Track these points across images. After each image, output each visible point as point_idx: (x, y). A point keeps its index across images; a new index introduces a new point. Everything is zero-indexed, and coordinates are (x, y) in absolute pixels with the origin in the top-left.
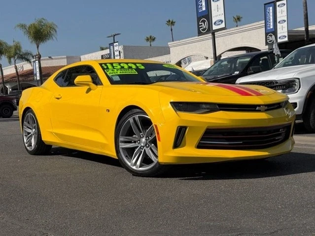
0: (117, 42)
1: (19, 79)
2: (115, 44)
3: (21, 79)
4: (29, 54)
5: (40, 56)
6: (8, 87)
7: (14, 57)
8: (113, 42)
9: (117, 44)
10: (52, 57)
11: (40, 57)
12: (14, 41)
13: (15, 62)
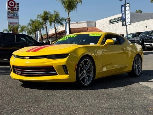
0: (129, 3)
1: (56, 36)
2: (126, 5)
3: (58, 36)
4: (63, 19)
5: (70, 19)
6: (50, 41)
7: (54, 21)
8: (125, 4)
9: (128, 5)
10: (78, 22)
11: (70, 21)
12: (55, 12)
13: (55, 25)
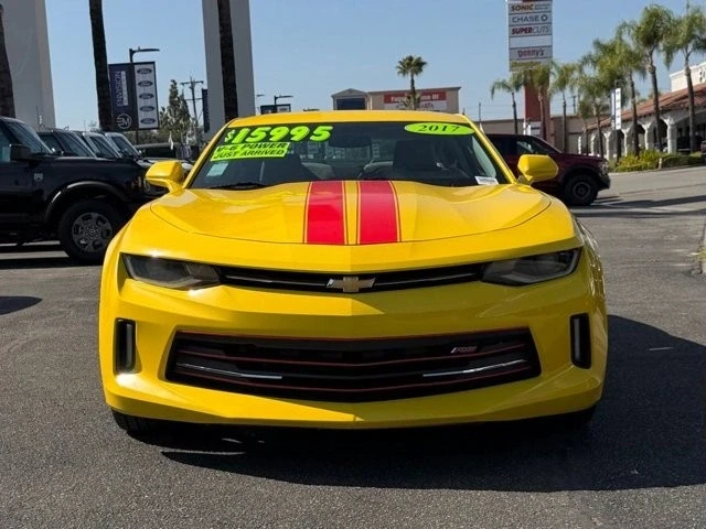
1: (693, 101)
7: (684, 45)
12: (688, 6)
13: (687, 59)
